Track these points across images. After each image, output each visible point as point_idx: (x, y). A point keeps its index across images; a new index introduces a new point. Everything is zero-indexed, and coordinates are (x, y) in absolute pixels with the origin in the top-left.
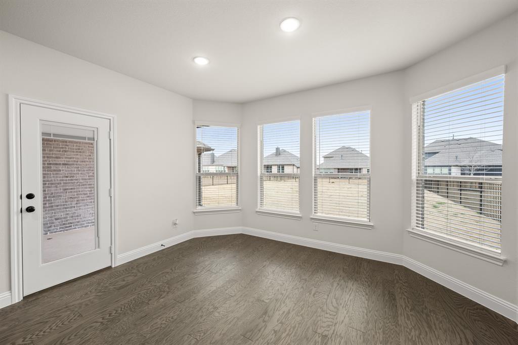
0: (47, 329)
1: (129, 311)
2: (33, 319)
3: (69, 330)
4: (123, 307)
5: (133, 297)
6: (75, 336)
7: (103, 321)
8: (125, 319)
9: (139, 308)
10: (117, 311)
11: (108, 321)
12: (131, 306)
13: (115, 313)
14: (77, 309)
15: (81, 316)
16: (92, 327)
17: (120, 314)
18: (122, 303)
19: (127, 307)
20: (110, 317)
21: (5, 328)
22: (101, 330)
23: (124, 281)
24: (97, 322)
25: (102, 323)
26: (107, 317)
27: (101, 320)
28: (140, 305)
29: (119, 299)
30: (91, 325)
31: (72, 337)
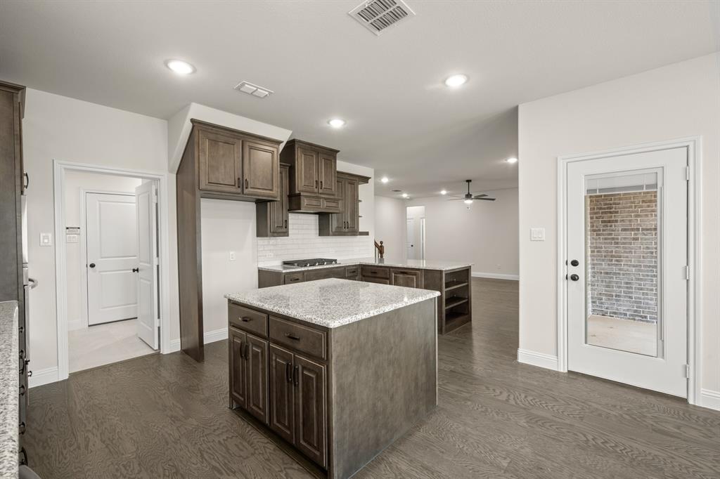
0: (550, 405)
1: (627, 460)
2: (553, 391)
3: (559, 420)
4: (629, 450)
5: (657, 453)
6: (557, 428)
7: (591, 440)
8: (611, 461)
9: (645, 470)
10: (616, 446)
11: (594, 445)
12: (640, 458)
13: (611, 447)
14: (587, 411)
15: (582, 418)
16: (576, 435)
17: (616, 452)
18: (635, 445)
19: (632, 455)
20: (601, 444)
21: (536, 383)
22: (579, 445)
23: (679, 428)
24: (585, 436)
25: (588, 440)
26: (599, 442)
27: (590, 437)
28: (652, 468)
29: (638, 439)
30: (578, 434)
31: (554, 427)
